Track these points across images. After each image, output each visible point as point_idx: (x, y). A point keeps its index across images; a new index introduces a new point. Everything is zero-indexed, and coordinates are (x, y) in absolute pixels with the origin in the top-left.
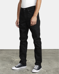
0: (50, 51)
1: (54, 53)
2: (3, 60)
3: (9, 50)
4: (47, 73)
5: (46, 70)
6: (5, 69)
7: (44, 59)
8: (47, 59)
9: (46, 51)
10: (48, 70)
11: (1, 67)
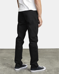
0: (51, 50)
1: (55, 53)
2: (4, 59)
3: (10, 50)
4: (48, 73)
5: (47, 70)
6: (6, 68)
7: (46, 58)
8: (48, 58)
9: (47, 50)
10: (50, 70)
11: (2, 67)
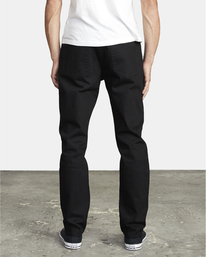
0: (183, 175)
2: (20, 207)
4: (170, 252)
5: (168, 242)
6: (27, 237)
7: (163, 203)
8: (171, 202)
9: (168, 175)
10: (176, 242)
11: (15, 231)
